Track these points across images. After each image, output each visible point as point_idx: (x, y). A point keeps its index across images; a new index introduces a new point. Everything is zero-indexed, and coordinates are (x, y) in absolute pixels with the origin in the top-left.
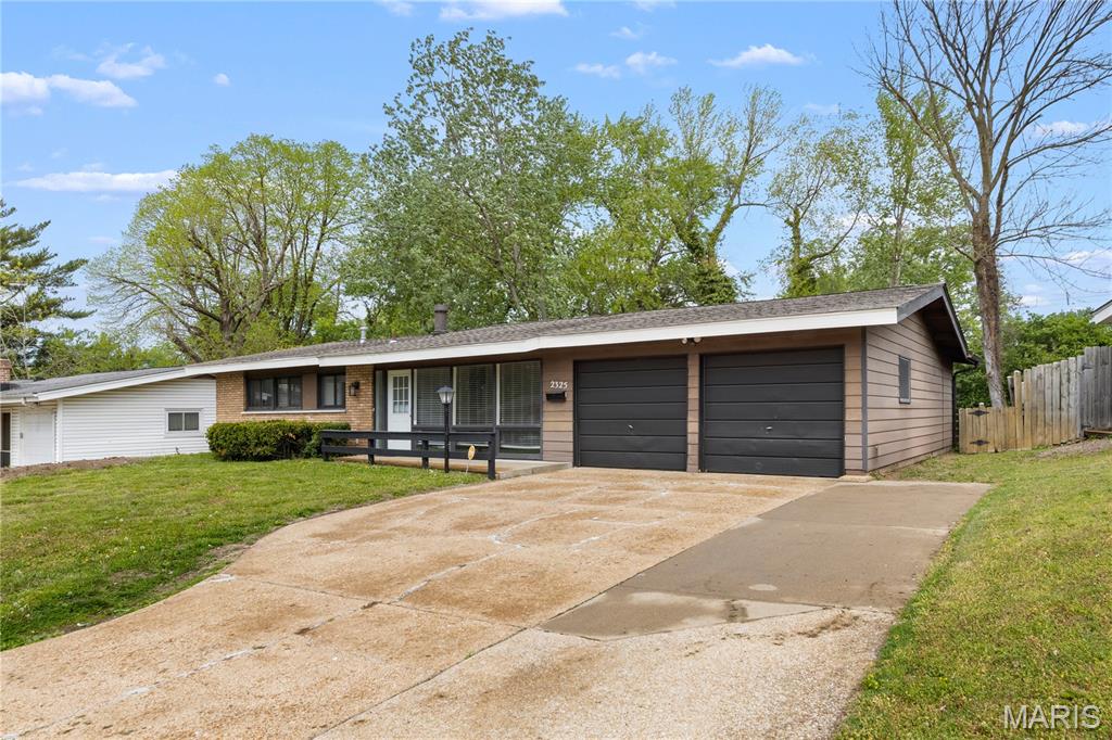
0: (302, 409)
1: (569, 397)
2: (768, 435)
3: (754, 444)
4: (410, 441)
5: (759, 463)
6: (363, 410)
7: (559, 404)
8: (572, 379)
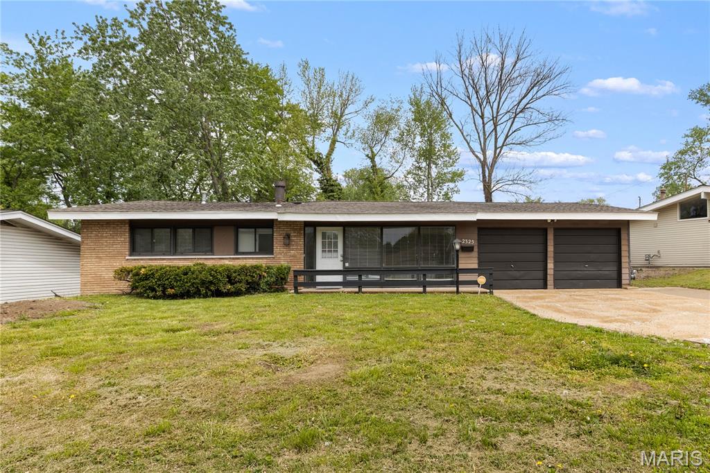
0: (213, 255)
1: (476, 249)
2: (588, 270)
3: (579, 274)
4: (342, 276)
5: (581, 283)
6: (294, 256)
7: (470, 253)
8: (477, 238)
